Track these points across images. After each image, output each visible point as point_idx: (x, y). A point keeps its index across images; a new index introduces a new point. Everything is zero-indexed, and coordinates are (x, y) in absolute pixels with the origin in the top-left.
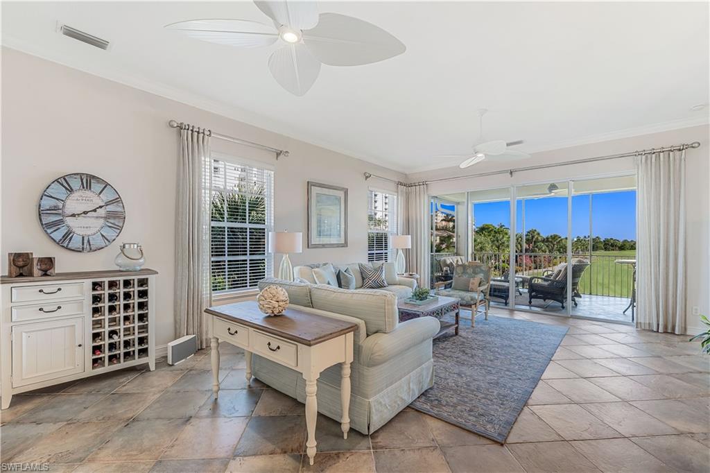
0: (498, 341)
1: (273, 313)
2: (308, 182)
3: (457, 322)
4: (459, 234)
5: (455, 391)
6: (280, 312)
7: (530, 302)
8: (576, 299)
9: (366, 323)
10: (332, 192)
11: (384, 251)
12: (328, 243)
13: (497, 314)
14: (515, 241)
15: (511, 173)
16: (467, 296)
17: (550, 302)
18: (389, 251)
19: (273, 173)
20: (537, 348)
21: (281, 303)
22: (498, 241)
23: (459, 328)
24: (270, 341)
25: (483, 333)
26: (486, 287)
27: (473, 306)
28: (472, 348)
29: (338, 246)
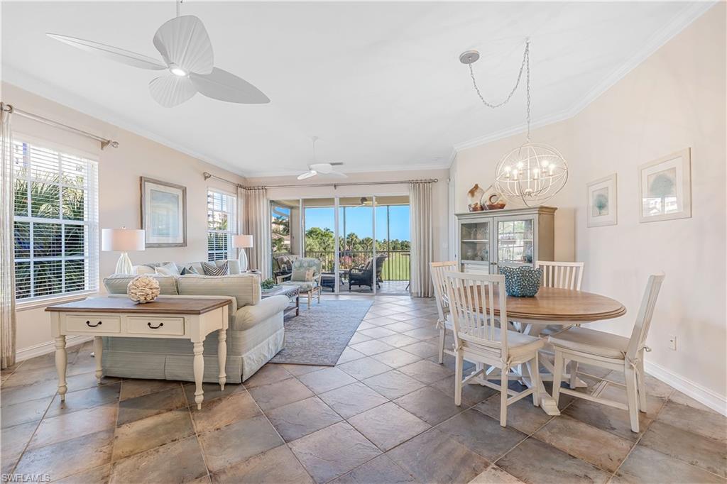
0: (327, 315)
1: (146, 299)
2: (141, 177)
3: (297, 306)
4: (294, 235)
5: (301, 348)
6: (153, 298)
7: (350, 288)
8: (380, 284)
9: (237, 299)
10: (169, 190)
11: (224, 251)
12: (166, 242)
13: (327, 298)
14: (339, 243)
15: (335, 186)
16: (304, 284)
17: (363, 287)
18: (229, 251)
19: (97, 163)
20: (354, 315)
21: (154, 290)
22: (324, 243)
23: (300, 310)
24: (149, 322)
25: (317, 312)
26: (318, 276)
27: (309, 292)
28: (310, 322)
29: (177, 245)
